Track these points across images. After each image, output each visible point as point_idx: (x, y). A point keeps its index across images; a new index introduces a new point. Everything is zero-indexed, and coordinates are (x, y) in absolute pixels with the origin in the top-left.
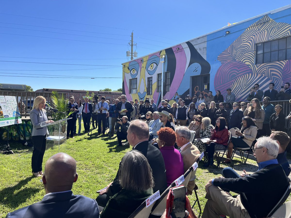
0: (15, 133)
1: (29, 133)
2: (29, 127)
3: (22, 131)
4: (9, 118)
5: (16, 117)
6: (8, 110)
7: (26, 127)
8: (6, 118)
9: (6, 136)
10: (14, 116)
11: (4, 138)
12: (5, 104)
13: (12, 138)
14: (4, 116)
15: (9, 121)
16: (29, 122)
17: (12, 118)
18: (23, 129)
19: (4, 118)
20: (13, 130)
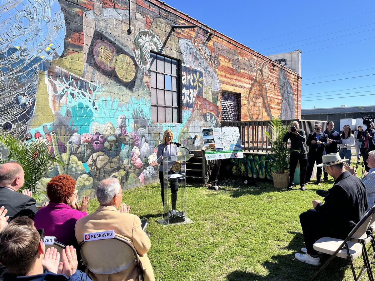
0: (243, 169)
1: (256, 170)
2: (256, 163)
3: (249, 166)
4: (223, 151)
5: (233, 151)
6: (223, 142)
7: (253, 163)
8: (218, 152)
9: (235, 171)
10: (230, 149)
11: (233, 172)
12: (220, 137)
13: (240, 174)
14: (217, 149)
15: (222, 154)
16: (255, 157)
17: (227, 152)
18: (251, 165)
19: (216, 151)
20: (241, 165)
